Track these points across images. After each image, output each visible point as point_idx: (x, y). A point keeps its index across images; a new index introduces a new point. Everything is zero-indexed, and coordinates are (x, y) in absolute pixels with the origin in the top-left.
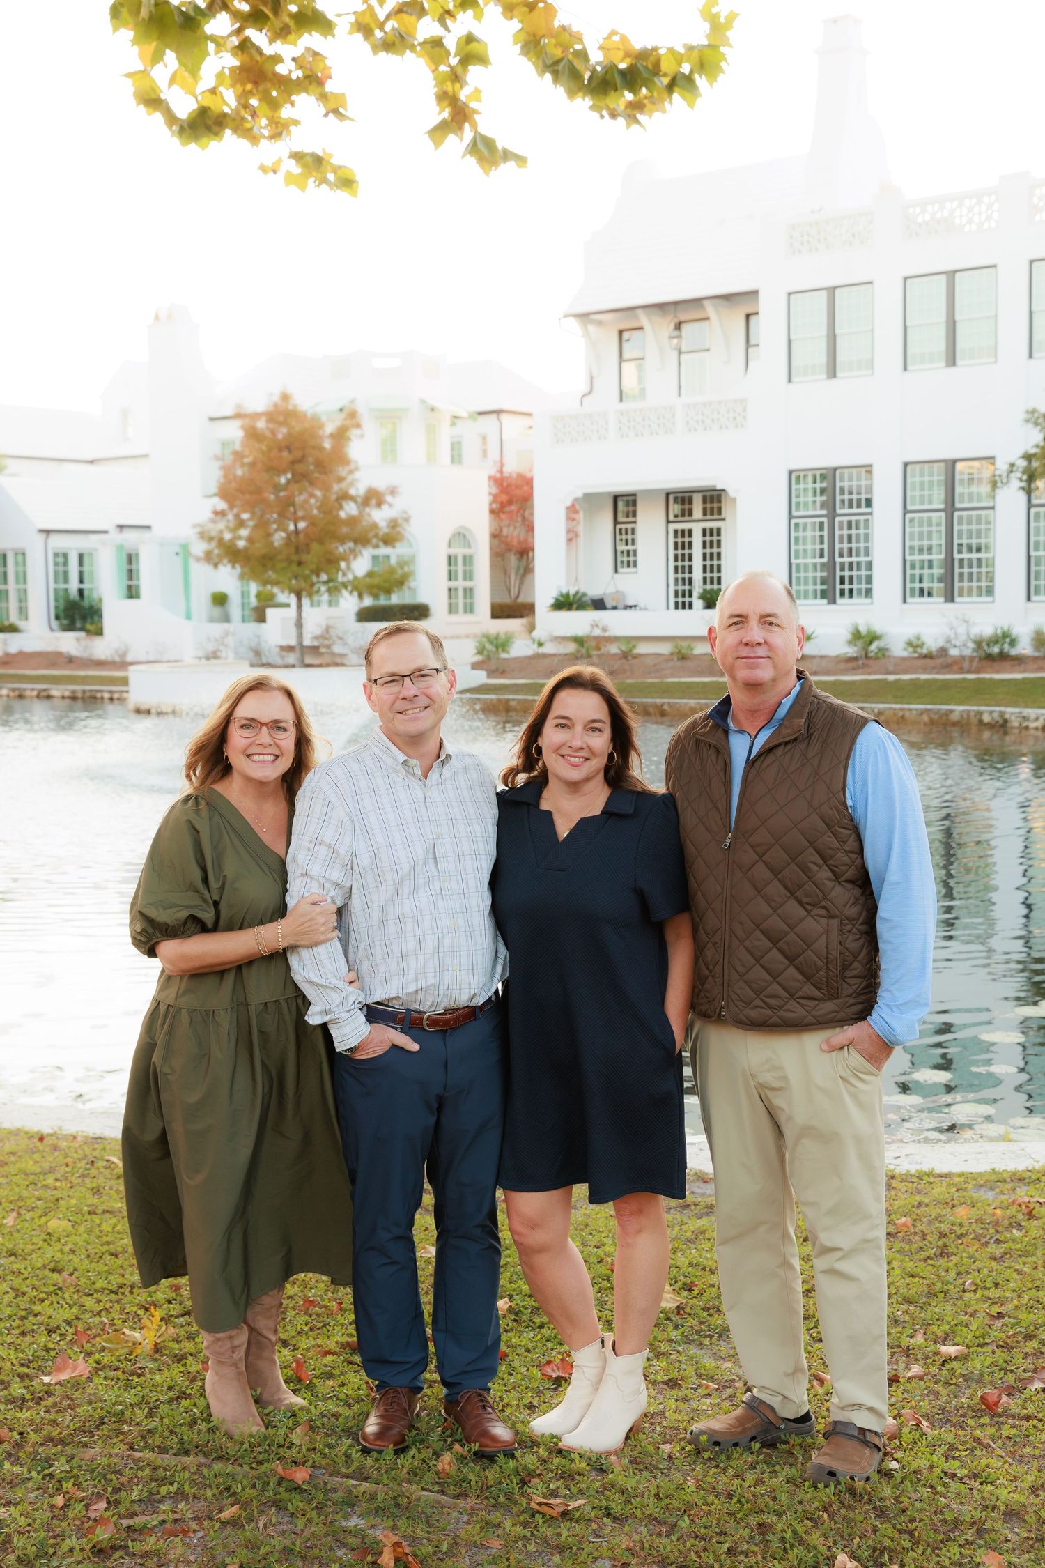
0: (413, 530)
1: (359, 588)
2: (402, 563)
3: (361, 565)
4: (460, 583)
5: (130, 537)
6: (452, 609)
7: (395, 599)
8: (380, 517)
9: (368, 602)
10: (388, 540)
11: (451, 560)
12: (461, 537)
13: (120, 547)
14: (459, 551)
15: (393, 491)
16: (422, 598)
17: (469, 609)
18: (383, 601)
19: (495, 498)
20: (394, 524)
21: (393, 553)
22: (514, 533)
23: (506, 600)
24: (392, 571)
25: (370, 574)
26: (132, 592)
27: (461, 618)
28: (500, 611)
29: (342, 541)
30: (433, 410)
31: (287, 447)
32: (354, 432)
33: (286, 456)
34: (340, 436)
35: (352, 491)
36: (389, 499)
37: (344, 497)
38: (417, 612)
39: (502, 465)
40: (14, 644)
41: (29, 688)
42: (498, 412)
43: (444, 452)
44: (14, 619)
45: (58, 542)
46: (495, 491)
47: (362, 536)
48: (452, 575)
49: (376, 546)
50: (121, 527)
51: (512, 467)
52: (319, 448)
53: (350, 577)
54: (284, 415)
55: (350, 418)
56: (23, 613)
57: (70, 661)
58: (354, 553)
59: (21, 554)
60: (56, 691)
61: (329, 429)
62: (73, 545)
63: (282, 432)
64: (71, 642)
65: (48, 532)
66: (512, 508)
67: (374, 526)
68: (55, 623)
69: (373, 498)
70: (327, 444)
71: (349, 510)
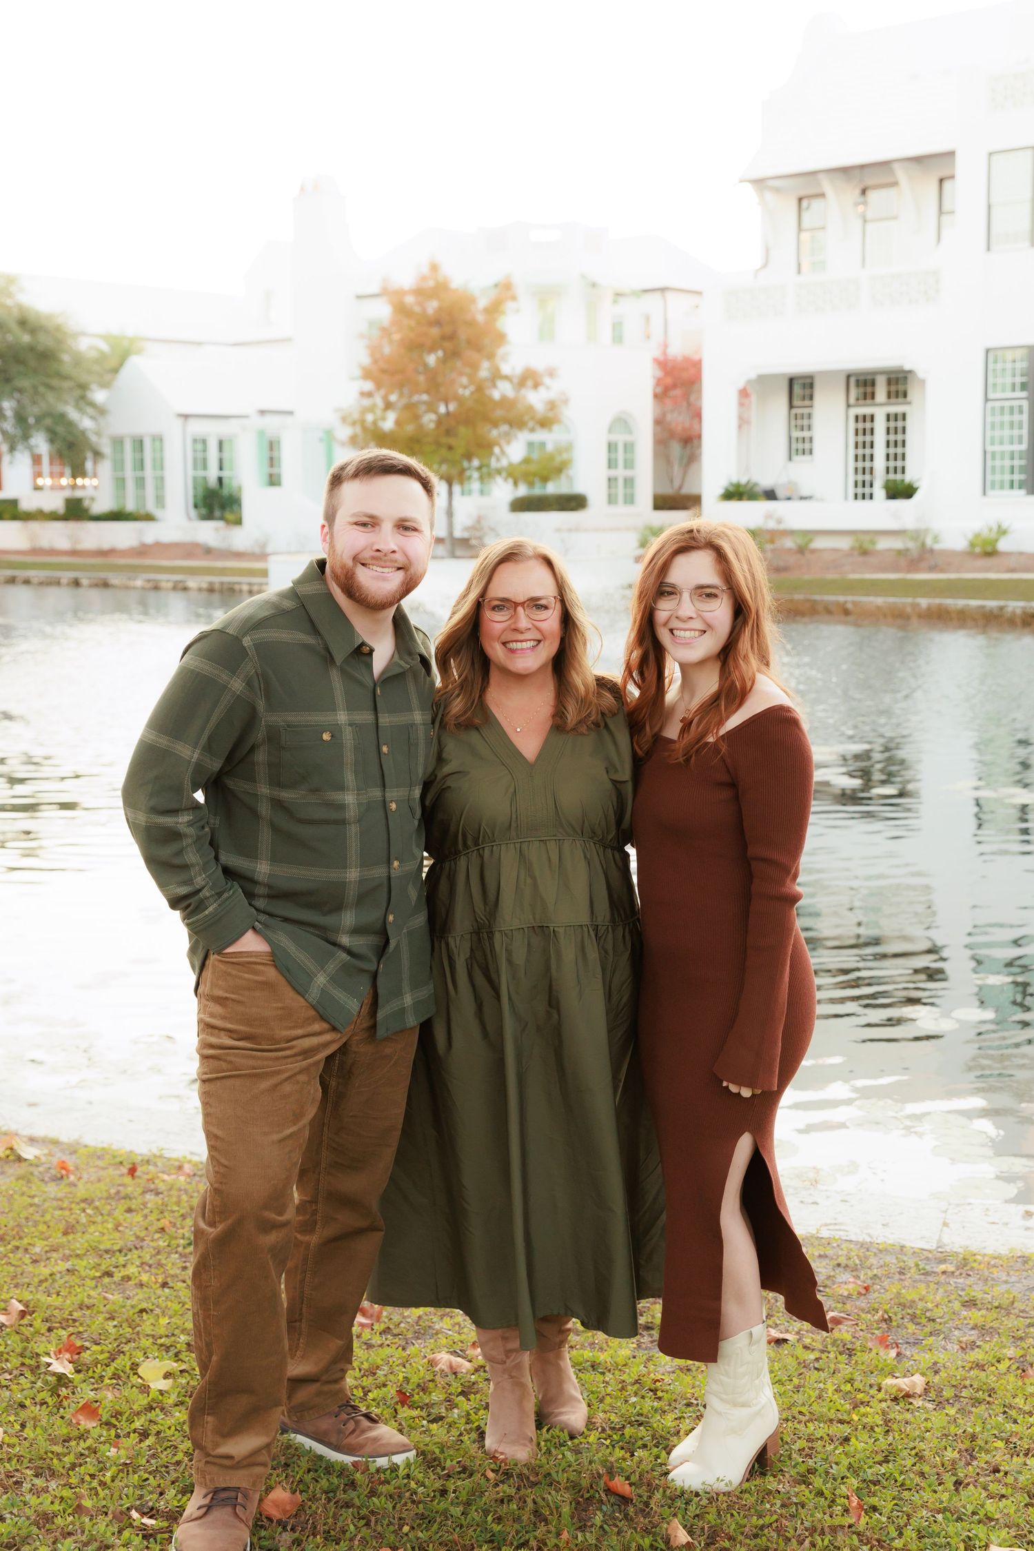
0: (569, 413)
1: (515, 475)
2: (560, 450)
3: (515, 450)
4: (620, 472)
5: (271, 423)
6: (611, 500)
7: (552, 488)
8: (536, 399)
9: (522, 491)
10: (545, 423)
11: (611, 447)
12: (622, 422)
13: (261, 433)
14: (620, 438)
15: (551, 373)
16: (579, 488)
17: (630, 499)
18: (537, 491)
19: (659, 382)
20: (552, 405)
21: (550, 439)
22: (678, 419)
23: (668, 490)
24: (551, 458)
25: (526, 461)
26: (274, 481)
27: (621, 509)
28: (663, 503)
29: (495, 424)
30: (594, 285)
31: (437, 322)
32: (510, 305)
33: (435, 332)
34: (494, 309)
35: (506, 369)
36: (547, 380)
37: (496, 376)
38: (574, 502)
39: (666, 346)
40: (150, 533)
41: (166, 580)
42: (663, 290)
43: (606, 333)
44: (151, 507)
45: (197, 428)
46: (659, 374)
47: (518, 419)
48: (611, 464)
49: (532, 430)
50: (262, 412)
51: (677, 350)
52: (472, 323)
53: (504, 463)
54: (434, 287)
55: (505, 291)
56: (160, 501)
57: (208, 551)
58: (508, 437)
59: (158, 439)
60: (192, 583)
61: (482, 303)
62: (212, 431)
63: (432, 306)
64: (209, 532)
65: (186, 417)
66: (677, 392)
67: (530, 408)
68: (193, 512)
69: (530, 379)
70: (480, 318)
71: (502, 390)
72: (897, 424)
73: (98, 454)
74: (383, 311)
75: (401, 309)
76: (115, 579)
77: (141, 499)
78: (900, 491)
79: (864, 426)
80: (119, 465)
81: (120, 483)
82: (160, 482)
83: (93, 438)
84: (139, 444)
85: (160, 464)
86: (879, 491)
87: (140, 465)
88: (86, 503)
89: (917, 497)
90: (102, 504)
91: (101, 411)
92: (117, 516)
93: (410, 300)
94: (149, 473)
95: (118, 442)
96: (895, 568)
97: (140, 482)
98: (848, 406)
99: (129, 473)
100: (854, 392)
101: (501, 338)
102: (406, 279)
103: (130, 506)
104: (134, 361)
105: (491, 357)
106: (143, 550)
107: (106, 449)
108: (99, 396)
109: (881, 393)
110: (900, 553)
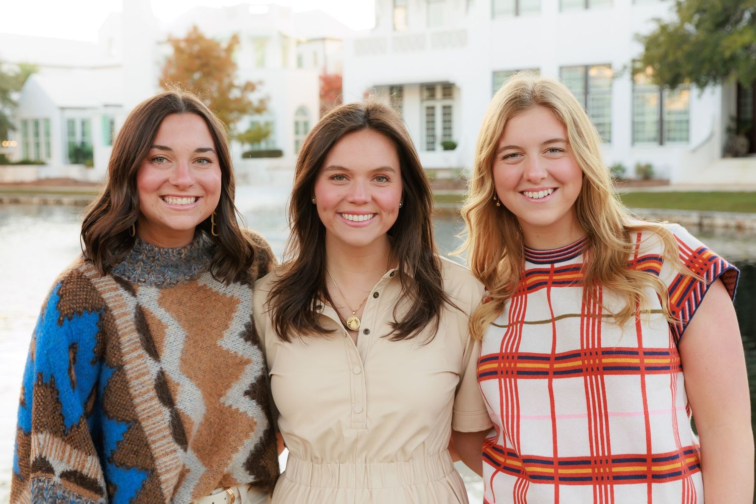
0: (272, 105)
1: (242, 139)
2: (267, 124)
3: (243, 125)
5: (111, 111)
7: (263, 146)
8: (254, 98)
9: (247, 148)
10: (259, 110)
11: (297, 124)
12: (302, 111)
13: (104, 117)
14: (301, 119)
15: (261, 83)
16: (278, 146)
18: (257, 147)
19: (322, 89)
20: (262, 101)
21: (261, 119)
24: (261, 129)
25: (248, 131)
29: (231, 111)
30: (285, 37)
31: (198, 56)
32: (236, 47)
33: (198, 62)
34: (229, 50)
35: (237, 82)
36: (258, 87)
37: (231, 86)
38: (276, 154)
39: (325, 69)
40: (43, 172)
41: (51, 198)
42: (323, 39)
43: (293, 61)
44: (43, 157)
45: (69, 114)
46: (322, 83)
47: (243, 108)
48: (297, 132)
49: (252, 115)
50: (106, 106)
51: (332, 71)
52: (218, 58)
53: (235, 133)
54: (195, 38)
55: (235, 39)
56: (49, 154)
57: (76, 182)
58: (238, 119)
59: (47, 121)
60: (66, 200)
61: (224, 45)
62: (78, 116)
63: (196, 48)
64: (75, 172)
65: (63, 109)
66: (332, 94)
67: (250, 103)
68: (68, 160)
69: (250, 87)
70: (223, 55)
71: (235, 94)
72: (447, 111)
73: (14, 129)
74: (169, 51)
75: (178, 50)
76: (23, 198)
77: (38, 154)
78: (450, 146)
79: (430, 112)
80: (25, 134)
81: (26, 145)
82: (48, 144)
83: (11, 120)
84: (36, 123)
85: (48, 134)
86: (439, 147)
87: (37, 134)
88: (6, 157)
89: (458, 149)
90: (17, 156)
91: (15, 105)
92: (25, 163)
93: (183, 45)
94: (42, 139)
95: (25, 123)
96: (447, 188)
97: (38, 145)
98: (422, 101)
99: (31, 139)
100: (426, 94)
101: (234, 65)
102: (181, 33)
103: (32, 157)
104: (35, 78)
105: (229, 76)
106: (39, 182)
107: (18, 125)
108: (15, 96)
109: (439, 93)
110: (450, 181)
